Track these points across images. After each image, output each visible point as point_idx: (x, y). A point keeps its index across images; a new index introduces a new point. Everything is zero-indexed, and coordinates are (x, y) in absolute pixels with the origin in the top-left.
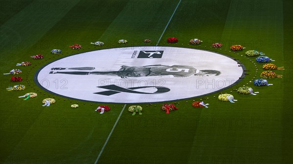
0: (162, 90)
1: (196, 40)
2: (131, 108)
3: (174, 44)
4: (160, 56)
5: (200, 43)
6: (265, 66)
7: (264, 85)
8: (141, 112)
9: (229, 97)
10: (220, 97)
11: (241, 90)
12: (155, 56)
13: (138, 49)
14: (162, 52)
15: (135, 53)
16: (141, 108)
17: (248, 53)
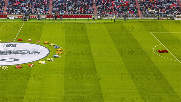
0: (15, 60)
1: (30, 40)
2: (3, 68)
3: (21, 41)
4: (15, 46)
5: (32, 41)
6: (57, 49)
7: (57, 57)
8: (8, 69)
9: (43, 62)
10: (40, 62)
11: (48, 59)
12: (13, 46)
13: (6, 44)
14: (16, 45)
15: (5, 45)
16: (7, 67)
17: (51, 44)
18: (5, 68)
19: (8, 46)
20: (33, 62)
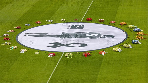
0: (83, 45)
1: (101, 19)
2: (67, 55)
3: (90, 21)
4: (82, 28)
5: (104, 21)
6: (138, 33)
7: (137, 43)
8: (72, 56)
9: (119, 49)
10: (114, 49)
11: (125, 45)
14: (83, 25)
15: (69, 26)
16: (72, 55)
17: (129, 26)
18: (69, 56)
19: (73, 27)
20: (104, 49)
